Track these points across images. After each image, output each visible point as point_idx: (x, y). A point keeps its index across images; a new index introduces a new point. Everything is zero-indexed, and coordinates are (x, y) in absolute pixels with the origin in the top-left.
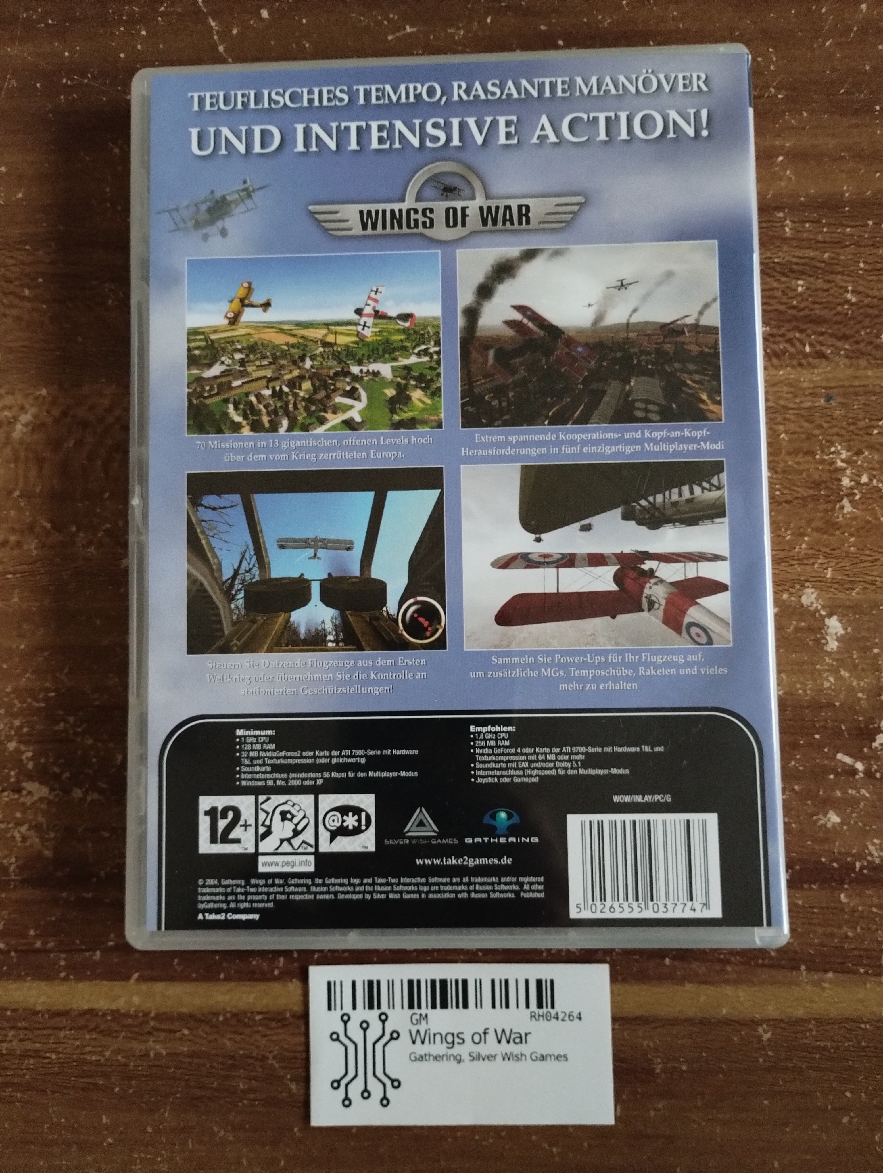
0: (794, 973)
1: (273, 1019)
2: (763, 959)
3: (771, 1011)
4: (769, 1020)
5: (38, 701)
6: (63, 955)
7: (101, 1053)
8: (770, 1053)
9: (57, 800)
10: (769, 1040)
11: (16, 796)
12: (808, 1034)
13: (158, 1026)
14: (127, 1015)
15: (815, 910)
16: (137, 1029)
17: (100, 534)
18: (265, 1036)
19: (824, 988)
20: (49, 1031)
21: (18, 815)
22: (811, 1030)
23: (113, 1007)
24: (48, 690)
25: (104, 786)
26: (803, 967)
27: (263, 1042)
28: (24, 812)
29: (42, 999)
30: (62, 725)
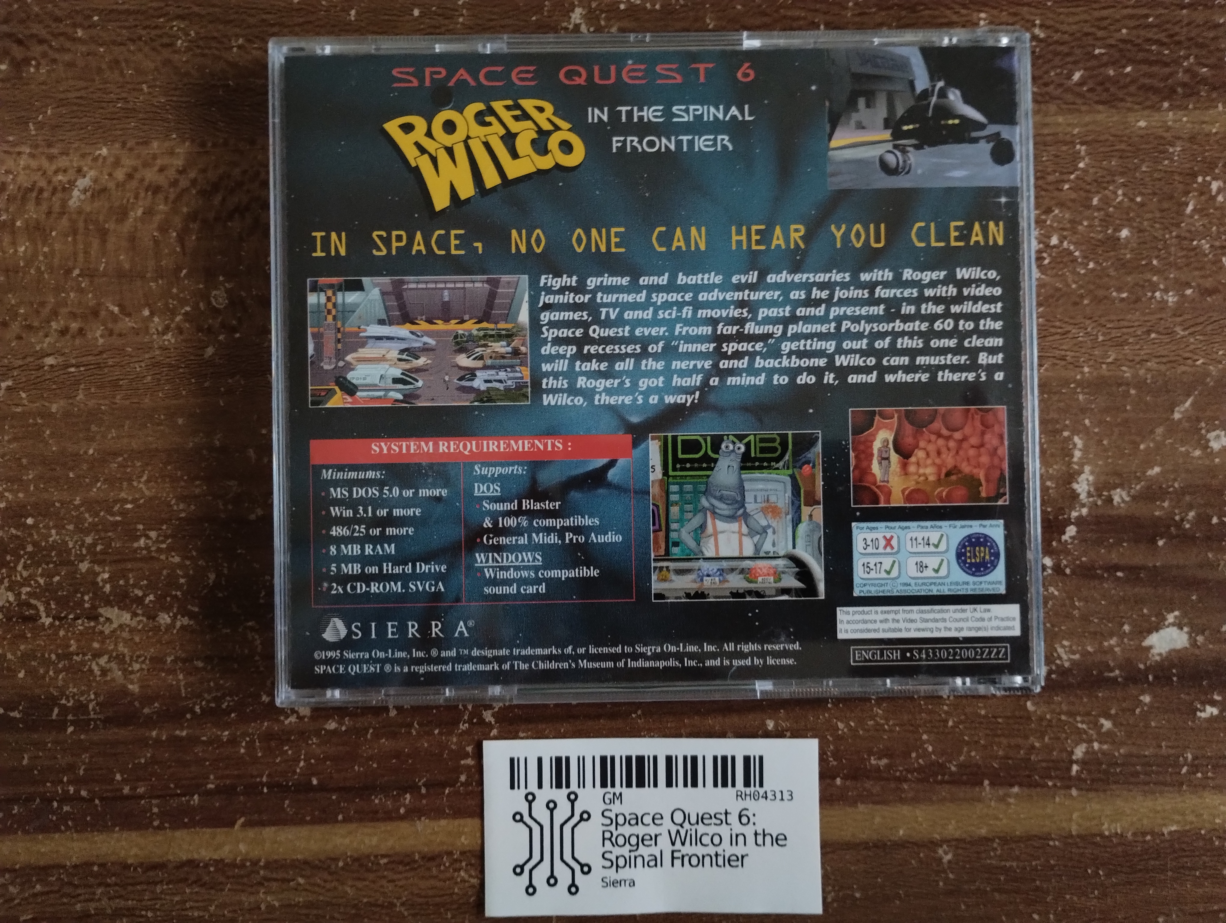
0: (977, 789)
1: (401, 862)
2: (943, 775)
3: (952, 830)
4: (949, 841)
5: (113, 515)
6: (154, 802)
7: (205, 909)
8: (951, 876)
9: (140, 627)
10: (949, 862)
11: (92, 624)
12: (992, 854)
13: (269, 874)
14: (233, 865)
15: (1000, 720)
16: (245, 880)
17: (178, 318)
18: (392, 881)
19: (1009, 804)
20: (145, 887)
21: (96, 645)
22: (996, 849)
23: (216, 857)
24: (126, 501)
25: (196, 609)
26: (986, 782)
27: (391, 886)
28: (103, 642)
29: (134, 851)
30: (142, 542)
